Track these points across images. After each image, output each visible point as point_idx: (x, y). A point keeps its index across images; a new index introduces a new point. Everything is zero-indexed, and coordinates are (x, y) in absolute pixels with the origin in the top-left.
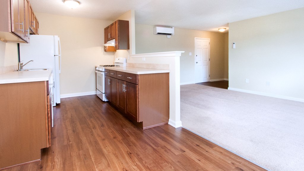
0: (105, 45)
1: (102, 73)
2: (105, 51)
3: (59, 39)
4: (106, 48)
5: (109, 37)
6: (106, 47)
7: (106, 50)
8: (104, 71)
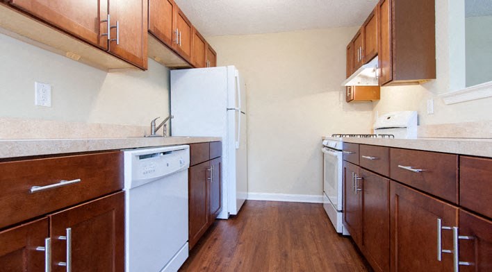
0: (348, 84)
1: (336, 153)
2: (349, 100)
3: (237, 75)
4: (350, 92)
5: (360, 55)
6: (350, 89)
7: (349, 98)
8: (341, 149)
